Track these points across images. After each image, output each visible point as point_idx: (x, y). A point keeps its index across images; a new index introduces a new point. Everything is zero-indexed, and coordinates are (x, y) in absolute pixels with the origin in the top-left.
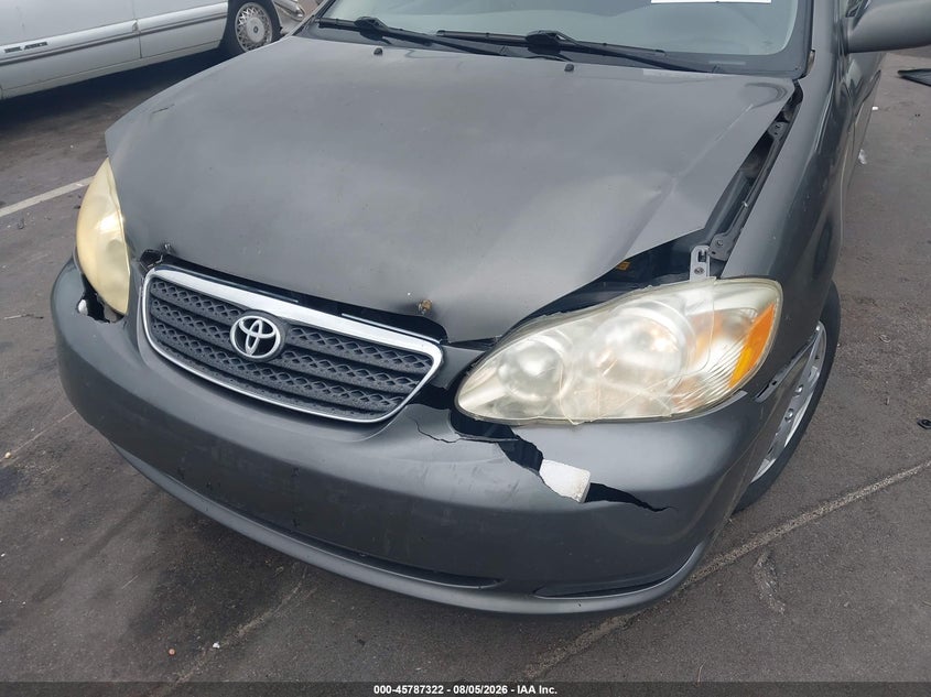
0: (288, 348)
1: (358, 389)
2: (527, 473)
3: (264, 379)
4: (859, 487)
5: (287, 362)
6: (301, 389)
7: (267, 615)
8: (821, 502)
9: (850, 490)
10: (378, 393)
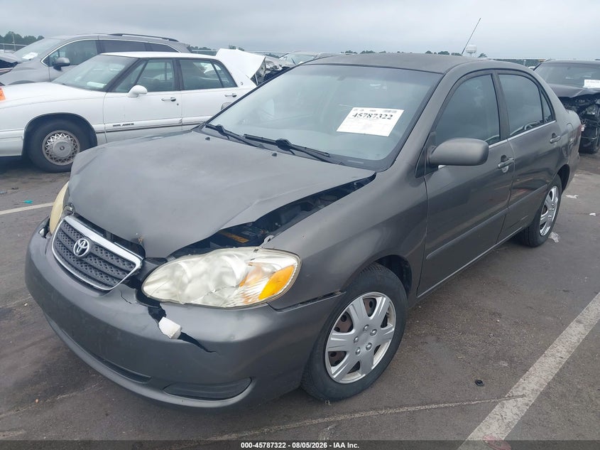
0: (90, 254)
1: (108, 275)
2: (153, 321)
3: (79, 266)
4: (414, 405)
5: (88, 260)
6: (88, 271)
7: (74, 394)
8: (386, 408)
9: (408, 406)
10: (113, 278)
